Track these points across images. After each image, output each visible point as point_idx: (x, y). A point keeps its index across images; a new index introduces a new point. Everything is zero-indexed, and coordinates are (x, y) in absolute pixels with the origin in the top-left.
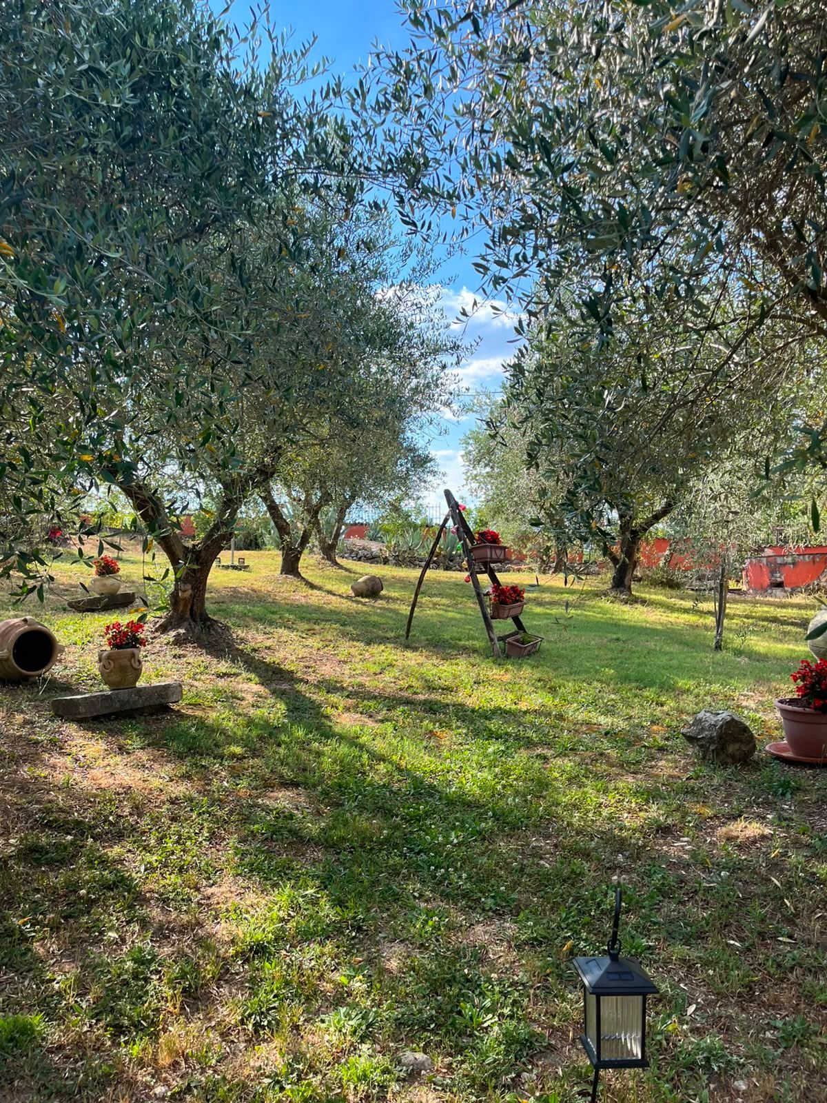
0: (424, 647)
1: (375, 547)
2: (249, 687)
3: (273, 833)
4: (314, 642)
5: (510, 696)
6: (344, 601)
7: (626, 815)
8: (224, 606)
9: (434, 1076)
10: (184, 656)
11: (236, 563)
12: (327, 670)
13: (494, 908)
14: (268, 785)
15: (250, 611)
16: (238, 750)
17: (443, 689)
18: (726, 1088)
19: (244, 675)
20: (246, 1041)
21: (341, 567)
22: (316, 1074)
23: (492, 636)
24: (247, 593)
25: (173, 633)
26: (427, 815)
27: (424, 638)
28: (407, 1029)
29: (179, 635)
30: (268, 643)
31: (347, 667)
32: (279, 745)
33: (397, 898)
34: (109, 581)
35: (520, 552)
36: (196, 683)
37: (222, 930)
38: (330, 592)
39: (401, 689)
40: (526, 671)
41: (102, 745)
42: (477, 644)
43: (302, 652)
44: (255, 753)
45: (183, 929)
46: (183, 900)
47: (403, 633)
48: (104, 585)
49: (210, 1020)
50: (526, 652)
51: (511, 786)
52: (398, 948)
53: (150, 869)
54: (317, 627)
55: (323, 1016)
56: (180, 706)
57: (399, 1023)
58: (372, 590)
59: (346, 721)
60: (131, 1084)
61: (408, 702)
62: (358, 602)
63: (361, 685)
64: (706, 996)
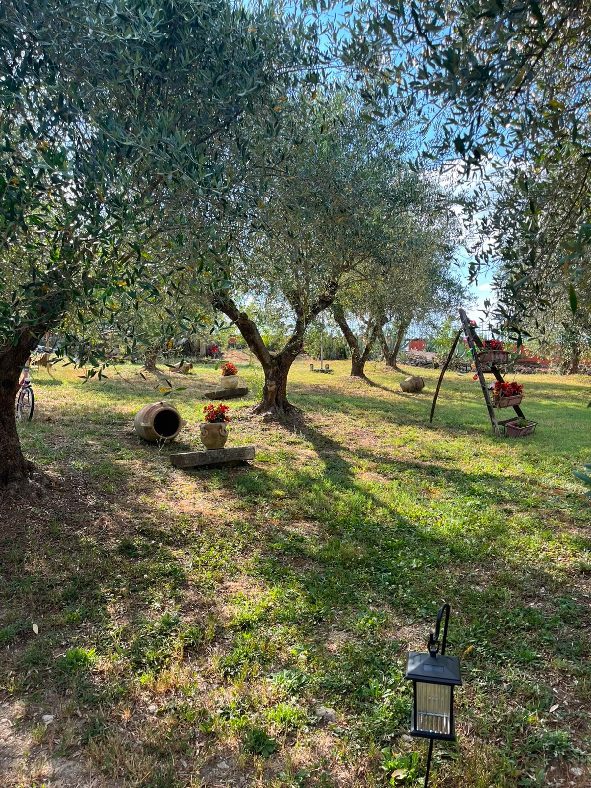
0: (442, 428)
1: (429, 356)
2: (306, 451)
3: (285, 550)
4: (361, 423)
5: (499, 466)
6: (393, 394)
7: (560, 558)
8: (306, 397)
9: (336, 726)
10: (269, 429)
11: (324, 368)
12: (365, 443)
13: (424, 616)
14: (294, 518)
15: (322, 401)
16: (281, 493)
17: (447, 459)
18: (564, 772)
19: (305, 443)
20: (218, 683)
21: (399, 370)
22: (254, 711)
23: (494, 421)
24: (324, 389)
25: (264, 414)
26: (401, 546)
27: (444, 421)
28: (327, 691)
29: (267, 415)
30: (327, 423)
31: (379, 440)
32: (310, 491)
33: (355, 601)
34: (231, 379)
35: (544, 358)
36: (271, 448)
37: (227, 610)
38: (386, 389)
39: (415, 458)
40: (518, 449)
41: (195, 485)
42: (485, 427)
43: (351, 429)
44: (293, 495)
45: (203, 606)
46: (208, 588)
47: (429, 417)
48: (227, 382)
49: (201, 666)
50: (522, 433)
51: (474, 530)
52: (343, 636)
53: (195, 566)
54: (366, 412)
55: (272, 674)
56: (255, 462)
57: (322, 686)
58: (416, 387)
59: (365, 478)
60: (136, 701)
61: (417, 467)
62: (403, 395)
63: (386, 454)
64: (573, 699)
